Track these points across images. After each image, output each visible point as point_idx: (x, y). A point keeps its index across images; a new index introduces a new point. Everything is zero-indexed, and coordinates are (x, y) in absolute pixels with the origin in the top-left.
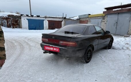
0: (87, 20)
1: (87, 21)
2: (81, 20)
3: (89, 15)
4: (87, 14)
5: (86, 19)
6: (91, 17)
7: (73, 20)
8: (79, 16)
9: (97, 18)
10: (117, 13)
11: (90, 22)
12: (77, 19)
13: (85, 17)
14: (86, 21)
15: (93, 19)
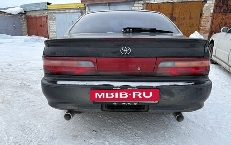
0: (44, 15)
1: (47, 17)
2: (28, 14)
3: (48, 3)
4: (43, 3)
5: (42, 12)
6: (54, 10)
7: (11, 14)
8: (22, 6)
9: (69, 12)
10: (106, 3)
11: (54, 20)
12: (20, 13)
13: (39, 9)
14: (42, 16)
15: (61, 13)
